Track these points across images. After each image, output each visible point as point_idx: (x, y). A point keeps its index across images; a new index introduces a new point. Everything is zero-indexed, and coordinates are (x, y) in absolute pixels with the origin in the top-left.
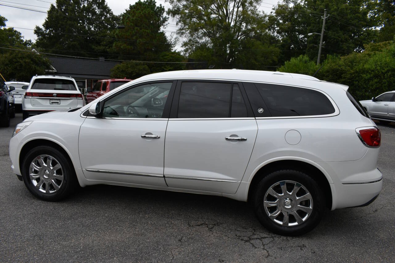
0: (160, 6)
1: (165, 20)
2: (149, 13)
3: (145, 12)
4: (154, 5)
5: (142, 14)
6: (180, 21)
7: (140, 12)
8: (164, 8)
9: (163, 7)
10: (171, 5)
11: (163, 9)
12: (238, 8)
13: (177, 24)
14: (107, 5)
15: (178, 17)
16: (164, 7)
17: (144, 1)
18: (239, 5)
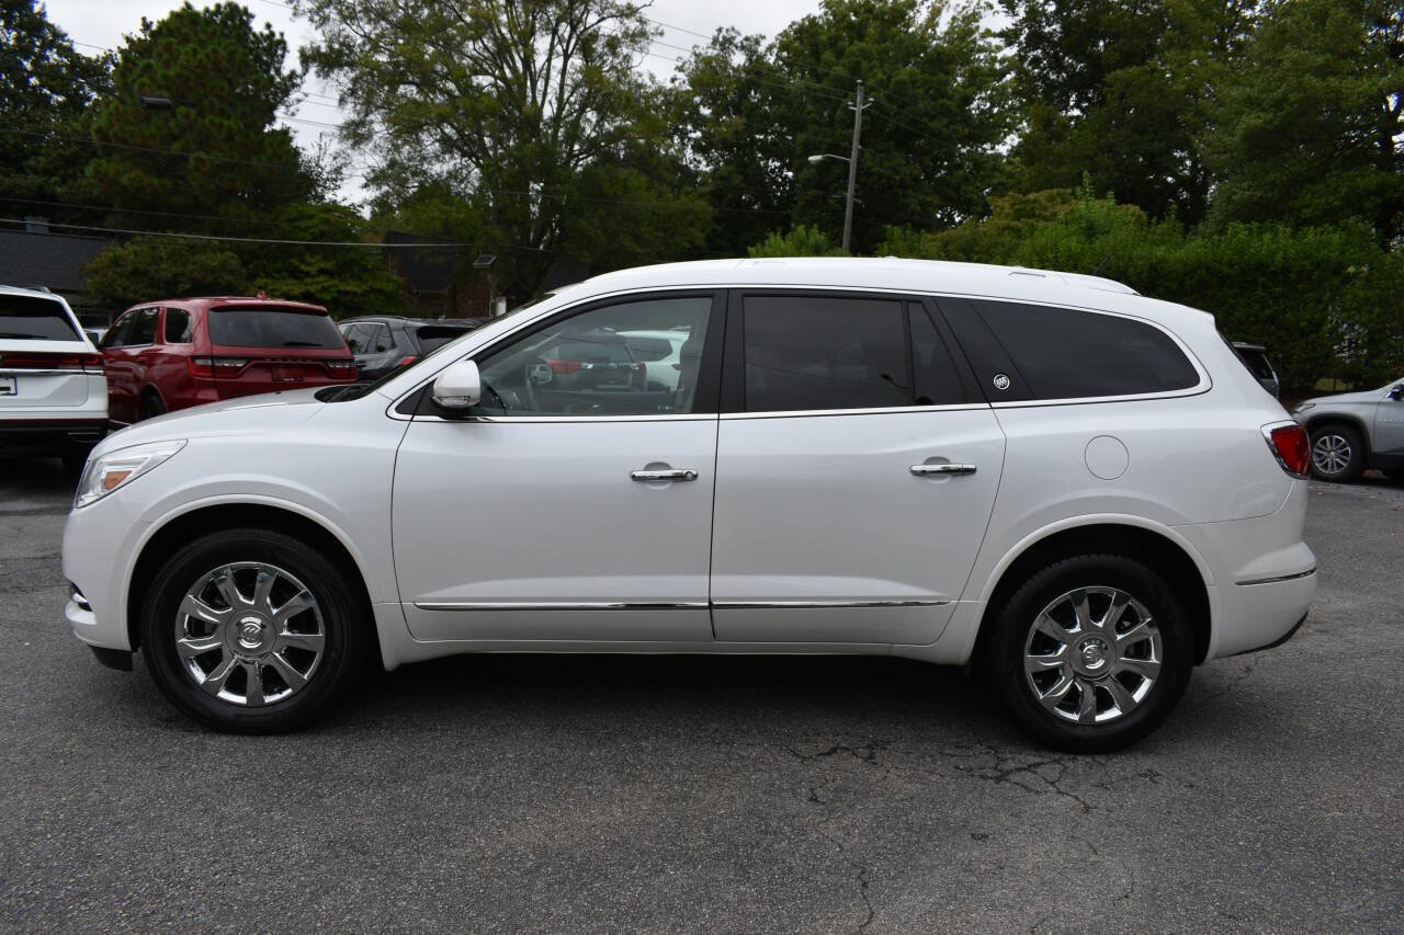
0: (266, 32)
1: (291, 82)
2: (232, 54)
3: (215, 51)
4: (245, 26)
5: (201, 56)
6: (353, 92)
7: (195, 52)
8: (286, 38)
9: (278, 37)
10: (320, 31)
11: (282, 43)
12: (567, 57)
13: (342, 101)
14: (43, 14)
15: (344, 77)
16: (282, 34)
17: (207, 10)
18: (570, 49)
